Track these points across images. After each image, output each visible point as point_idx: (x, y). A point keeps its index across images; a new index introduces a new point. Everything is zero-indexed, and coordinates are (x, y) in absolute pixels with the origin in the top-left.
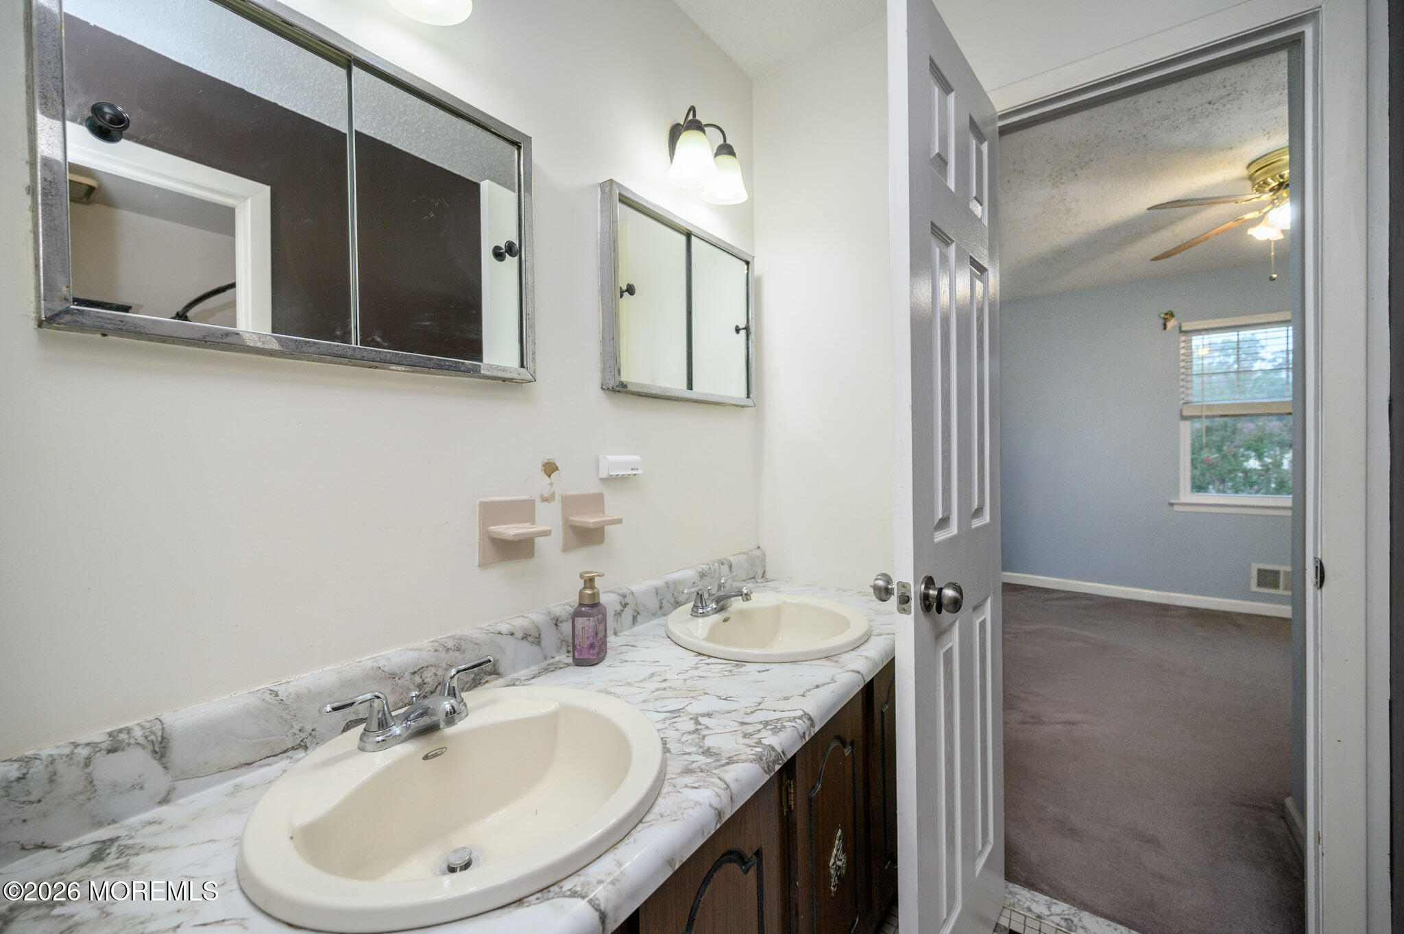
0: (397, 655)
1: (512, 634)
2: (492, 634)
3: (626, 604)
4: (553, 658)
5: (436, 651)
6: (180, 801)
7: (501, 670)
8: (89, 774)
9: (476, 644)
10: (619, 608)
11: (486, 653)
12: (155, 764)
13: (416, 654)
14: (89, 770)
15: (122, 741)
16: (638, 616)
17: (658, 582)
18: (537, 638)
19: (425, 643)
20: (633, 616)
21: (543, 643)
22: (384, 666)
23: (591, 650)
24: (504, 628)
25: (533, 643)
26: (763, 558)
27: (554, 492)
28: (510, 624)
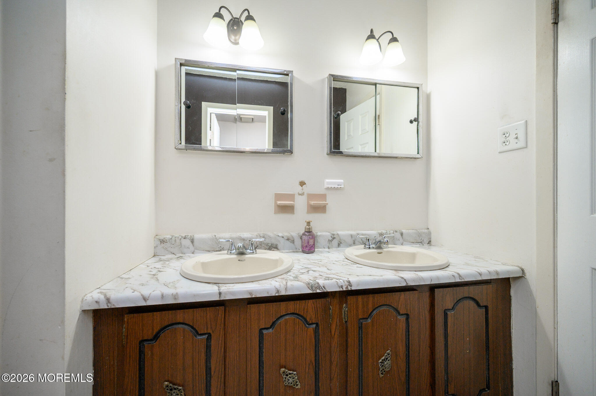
0: (246, 235)
1: (283, 237)
2: (276, 236)
3: (334, 238)
4: (299, 249)
5: (257, 236)
6: (196, 254)
7: (279, 248)
8: (181, 242)
9: (270, 237)
10: (331, 239)
11: (274, 242)
12: (191, 244)
14: (181, 241)
15: (186, 237)
16: (341, 244)
17: (353, 233)
18: (292, 241)
19: (256, 233)
20: (338, 244)
21: (295, 243)
23: (306, 248)
24: (280, 235)
25: (291, 242)
26: (430, 233)
27: (304, 192)
28: (283, 234)
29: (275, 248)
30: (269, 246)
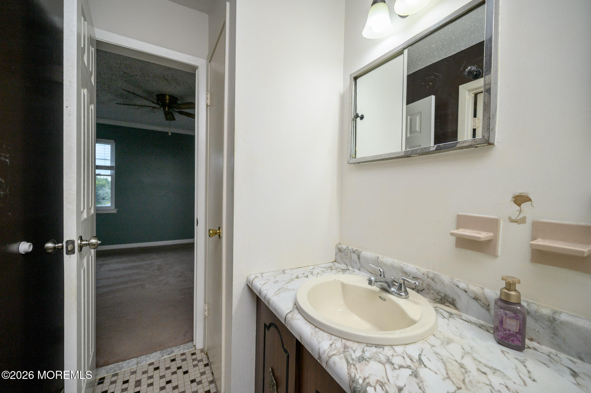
0: (411, 267)
1: (466, 291)
2: (453, 284)
5: (423, 274)
7: (458, 306)
9: (442, 283)
12: (357, 259)
13: (416, 271)
14: (351, 254)
15: (355, 252)
18: (485, 305)
19: (424, 270)
21: (491, 311)
22: (404, 268)
24: (462, 285)
25: (482, 306)
27: (523, 218)
28: (467, 286)
29: (451, 304)
30: (440, 296)
